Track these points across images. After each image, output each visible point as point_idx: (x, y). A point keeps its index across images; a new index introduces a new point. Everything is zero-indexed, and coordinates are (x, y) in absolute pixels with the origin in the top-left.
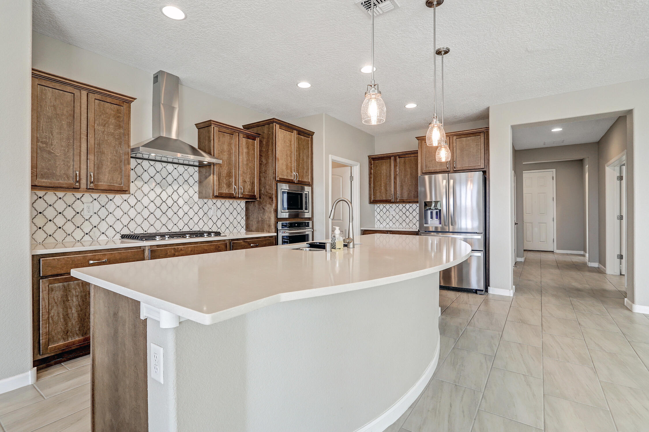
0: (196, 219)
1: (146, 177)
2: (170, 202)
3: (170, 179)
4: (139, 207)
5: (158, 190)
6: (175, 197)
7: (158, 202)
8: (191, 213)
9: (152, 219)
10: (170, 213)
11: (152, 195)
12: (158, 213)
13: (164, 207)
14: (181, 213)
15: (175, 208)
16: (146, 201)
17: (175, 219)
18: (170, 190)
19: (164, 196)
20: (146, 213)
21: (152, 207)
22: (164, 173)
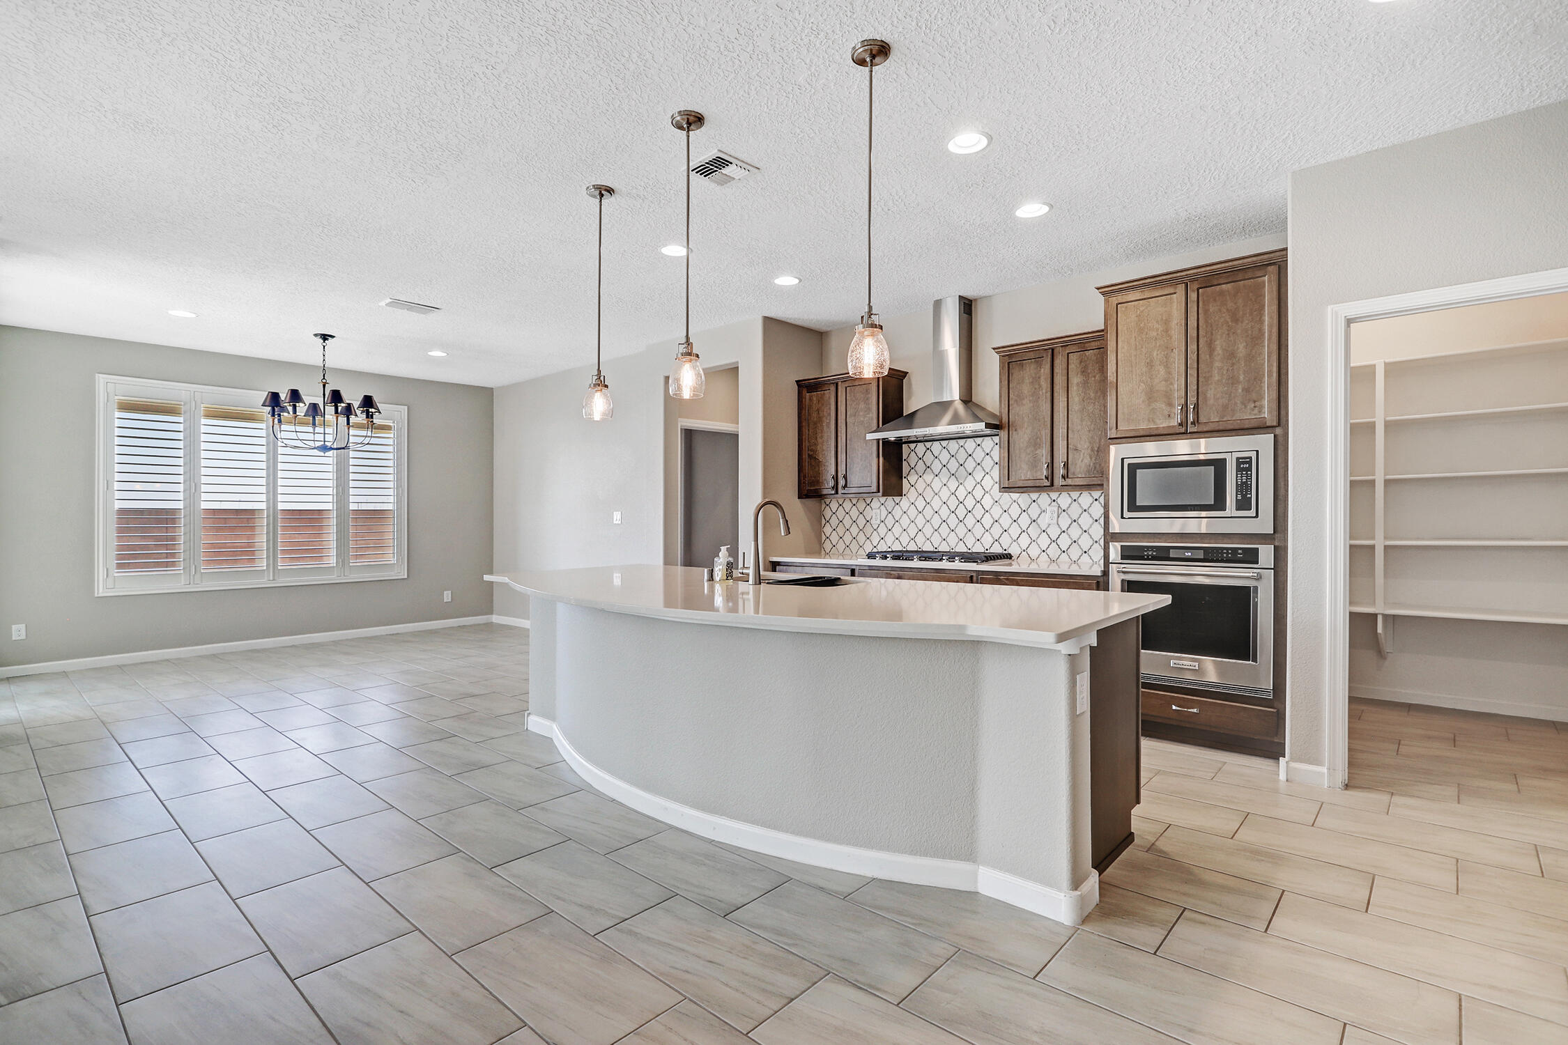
0: (1014, 531)
1: (936, 466)
2: (970, 503)
3: (970, 465)
4: (928, 512)
5: (953, 484)
6: (978, 493)
7: (953, 503)
8: (1006, 521)
9: (944, 530)
10: (970, 521)
11: (945, 494)
12: (953, 521)
13: (961, 512)
14: (987, 521)
15: (978, 512)
16: (936, 503)
17: (978, 531)
18: (970, 482)
19: (961, 493)
20: (936, 521)
21: (944, 512)
22: (962, 456)
